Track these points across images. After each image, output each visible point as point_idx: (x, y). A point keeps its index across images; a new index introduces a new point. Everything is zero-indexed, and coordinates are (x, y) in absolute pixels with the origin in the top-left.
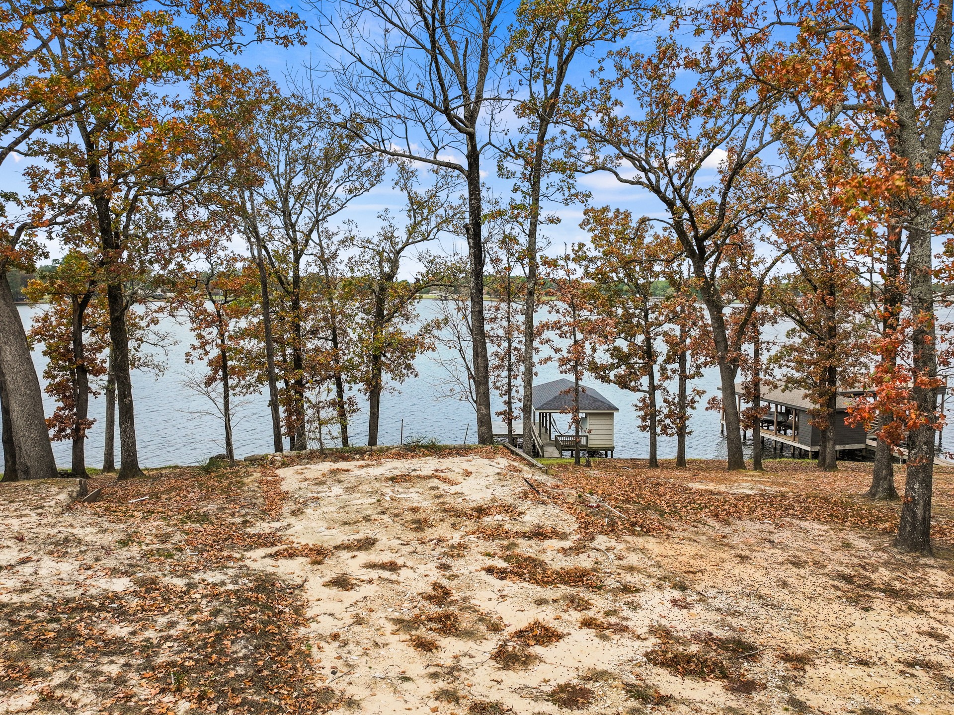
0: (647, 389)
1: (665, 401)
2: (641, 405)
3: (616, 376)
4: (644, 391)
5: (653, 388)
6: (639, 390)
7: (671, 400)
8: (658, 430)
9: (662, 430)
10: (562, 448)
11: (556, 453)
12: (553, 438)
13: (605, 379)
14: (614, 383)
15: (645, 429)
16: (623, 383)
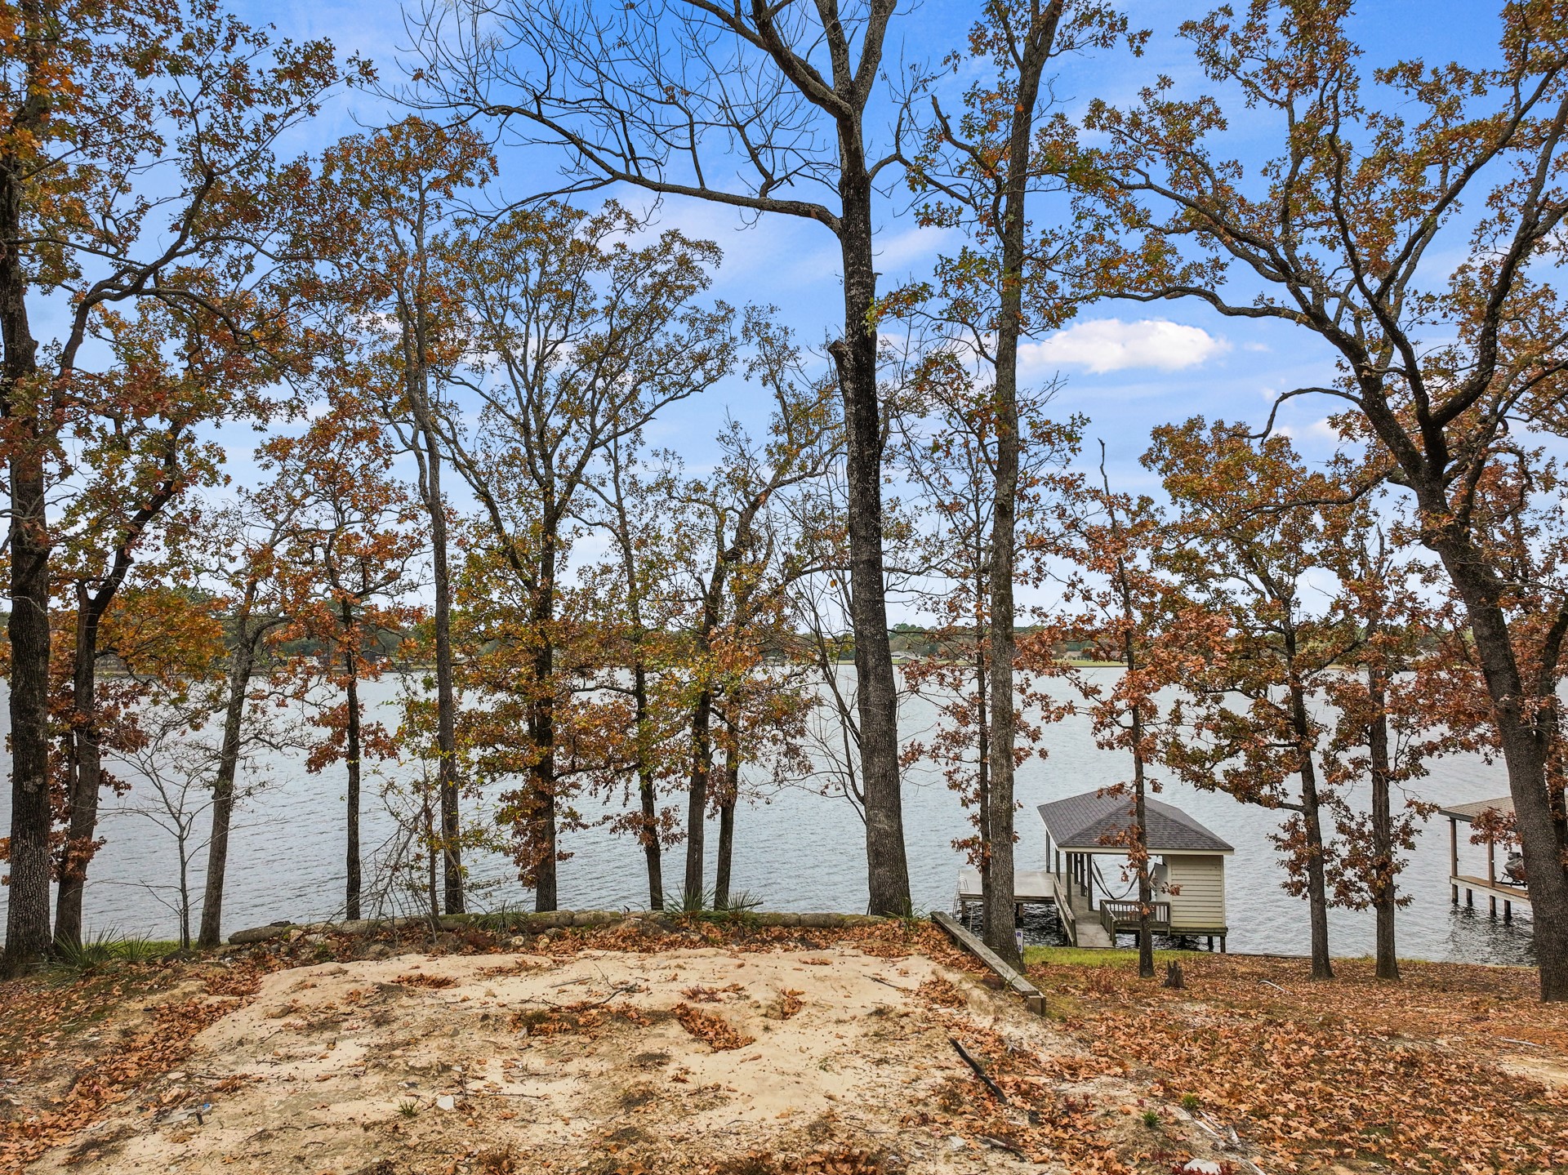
0: (1300, 802)
1: (1342, 828)
2: (1286, 836)
3: (1226, 773)
4: (1292, 807)
5: (1312, 800)
6: (1281, 805)
7: (1354, 826)
8: (1330, 892)
9: (1338, 894)
10: (1116, 928)
11: (1103, 939)
12: (1096, 906)
13: (1204, 782)
14: (1223, 788)
15: (1299, 891)
16: (1243, 789)
